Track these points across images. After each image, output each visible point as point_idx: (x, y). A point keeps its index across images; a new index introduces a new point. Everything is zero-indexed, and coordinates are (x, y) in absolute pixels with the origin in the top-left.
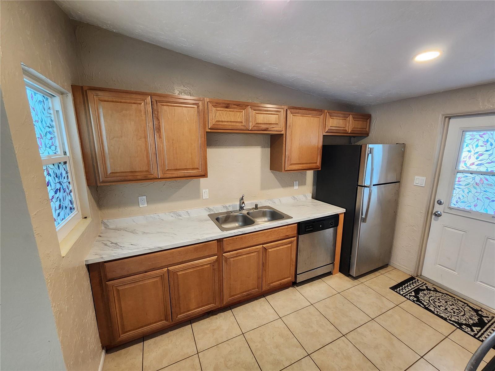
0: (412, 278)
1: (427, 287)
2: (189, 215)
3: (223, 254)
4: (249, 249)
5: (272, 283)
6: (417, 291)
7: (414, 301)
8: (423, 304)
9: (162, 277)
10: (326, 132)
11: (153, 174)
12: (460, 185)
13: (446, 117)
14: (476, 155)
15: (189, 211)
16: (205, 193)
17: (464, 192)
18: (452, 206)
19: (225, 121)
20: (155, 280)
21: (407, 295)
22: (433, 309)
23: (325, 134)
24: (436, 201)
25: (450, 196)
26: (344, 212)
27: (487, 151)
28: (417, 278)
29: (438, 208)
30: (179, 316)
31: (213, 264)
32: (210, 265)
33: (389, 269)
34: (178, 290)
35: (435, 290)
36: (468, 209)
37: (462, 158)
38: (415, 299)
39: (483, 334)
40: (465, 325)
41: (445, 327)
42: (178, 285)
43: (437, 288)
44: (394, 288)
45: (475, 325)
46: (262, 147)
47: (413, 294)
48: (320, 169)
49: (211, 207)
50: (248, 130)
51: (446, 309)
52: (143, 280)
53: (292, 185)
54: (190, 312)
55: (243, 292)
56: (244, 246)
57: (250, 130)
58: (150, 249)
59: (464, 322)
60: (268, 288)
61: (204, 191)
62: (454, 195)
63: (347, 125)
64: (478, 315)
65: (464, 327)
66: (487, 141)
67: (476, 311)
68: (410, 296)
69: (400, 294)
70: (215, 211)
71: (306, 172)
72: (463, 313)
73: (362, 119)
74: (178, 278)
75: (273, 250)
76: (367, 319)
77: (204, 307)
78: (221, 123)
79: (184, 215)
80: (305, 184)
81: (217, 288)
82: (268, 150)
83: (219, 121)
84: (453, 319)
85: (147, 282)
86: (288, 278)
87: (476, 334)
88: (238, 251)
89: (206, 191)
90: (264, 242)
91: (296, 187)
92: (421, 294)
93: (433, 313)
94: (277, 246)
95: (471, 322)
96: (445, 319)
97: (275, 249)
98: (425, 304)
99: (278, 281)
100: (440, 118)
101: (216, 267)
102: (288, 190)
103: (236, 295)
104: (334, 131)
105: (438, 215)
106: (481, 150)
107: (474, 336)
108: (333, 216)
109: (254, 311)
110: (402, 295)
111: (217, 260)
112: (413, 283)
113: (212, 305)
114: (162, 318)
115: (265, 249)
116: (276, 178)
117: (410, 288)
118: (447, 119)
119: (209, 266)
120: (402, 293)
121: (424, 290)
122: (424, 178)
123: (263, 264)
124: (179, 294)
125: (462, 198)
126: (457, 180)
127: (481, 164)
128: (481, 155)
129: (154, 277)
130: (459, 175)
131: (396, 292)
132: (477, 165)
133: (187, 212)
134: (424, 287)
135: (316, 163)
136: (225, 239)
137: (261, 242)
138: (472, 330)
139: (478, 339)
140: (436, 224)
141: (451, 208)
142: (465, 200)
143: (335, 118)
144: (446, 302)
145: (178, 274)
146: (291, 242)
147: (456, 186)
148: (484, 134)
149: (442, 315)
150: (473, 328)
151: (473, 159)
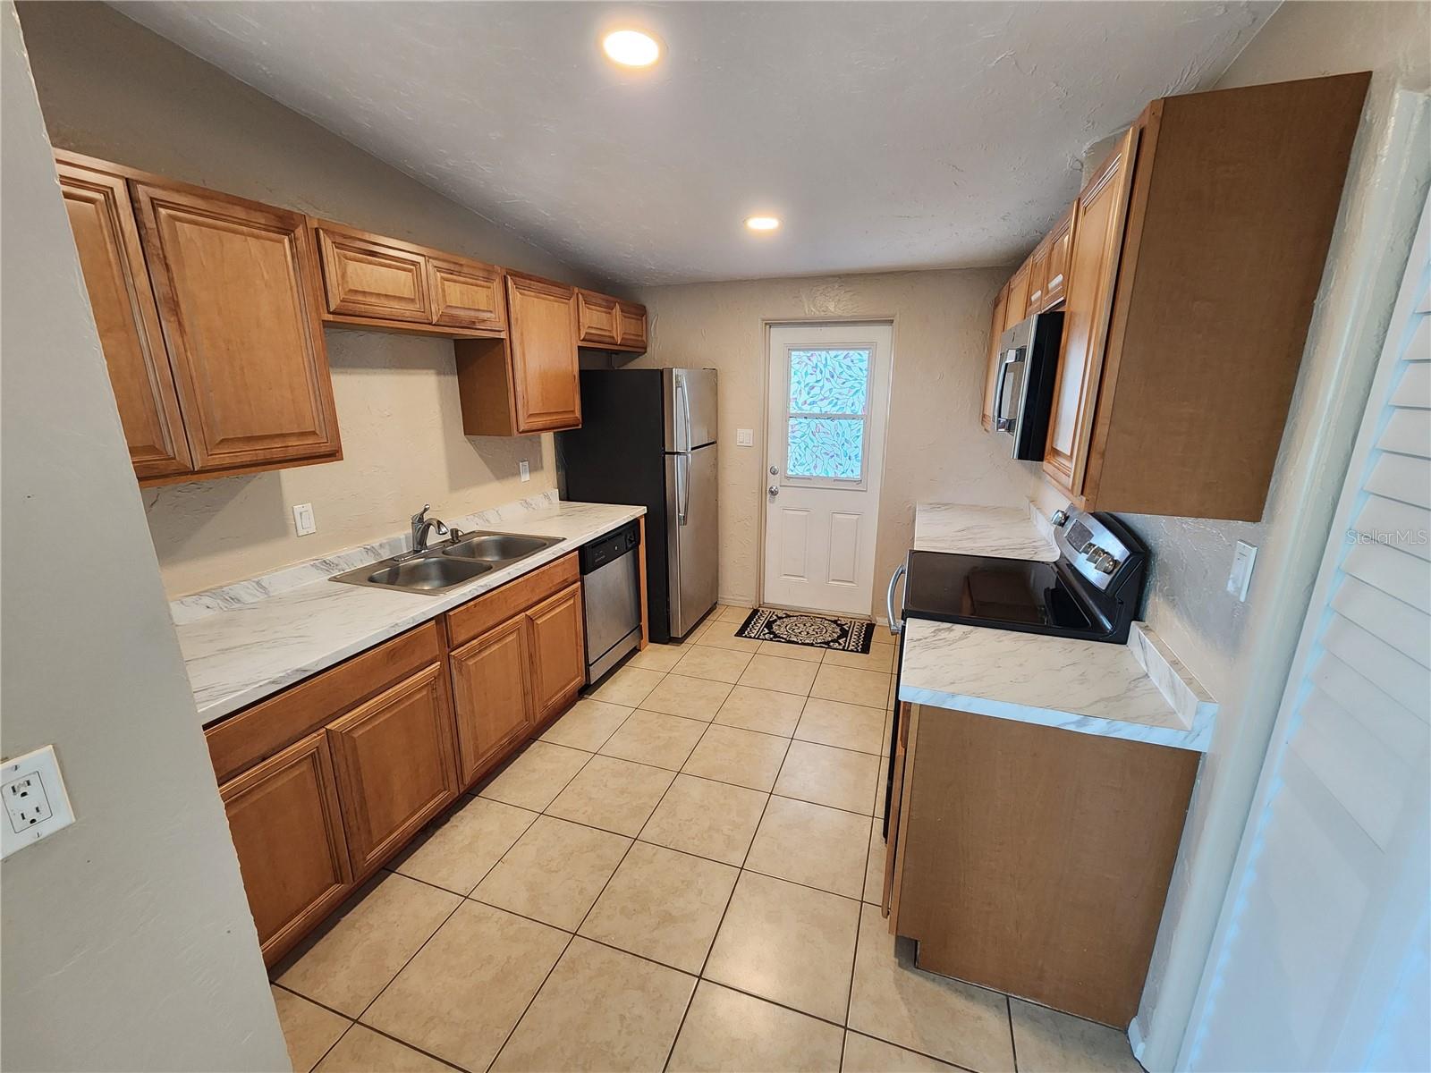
0: (755, 612)
1: (777, 616)
2: (266, 594)
3: (452, 653)
4: (501, 626)
5: (551, 698)
6: (769, 625)
7: (771, 640)
8: (783, 638)
9: (314, 758)
10: (582, 340)
11: (175, 459)
12: (795, 437)
13: (766, 324)
14: (807, 389)
15: (265, 580)
16: (304, 516)
17: (800, 448)
18: (789, 473)
19: (371, 294)
20: (296, 772)
21: (760, 635)
22: (795, 640)
23: (581, 344)
24: (769, 471)
25: (785, 458)
26: (645, 515)
27: (817, 381)
28: (761, 609)
29: (774, 482)
30: (368, 857)
31: (431, 685)
32: (426, 688)
33: (719, 610)
34: (360, 782)
35: (788, 616)
36: (807, 474)
37: (791, 393)
38: (772, 636)
39: (849, 643)
40: (832, 641)
41: (815, 653)
42: (358, 769)
43: (788, 613)
44: (740, 633)
45: (839, 637)
46: (439, 373)
47: (767, 631)
48: (580, 427)
49: (329, 557)
50: (429, 324)
51: (808, 633)
52: (259, 786)
53: (517, 473)
54: (395, 834)
55: (501, 739)
56: (491, 623)
57: (434, 325)
58: (273, 682)
59: (830, 639)
60: (545, 713)
61: (298, 508)
62: (790, 455)
63: (615, 326)
64: (838, 625)
65: (831, 644)
66: (816, 367)
67: (835, 622)
68: (764, 635)
69: (751, 637)
70: (345, 566)
71: (539, 437)
72: (825, 631)
73: (636, 315)
74: (355, 749)
75: (544, 618)
76: (728, 688)
77: (425, 809)
78: (360, 298)
79: (251, 594)
80: (542, 467)
81: (448, 745)
82: (453, 381)
83: (356, 292)
84: (819, 641)
85: (275, 786)
86: (574, 679)
87: (844, 646)
88: (481, 638)
89: (305, 509)
90: (524, 605)
91: (526, 477)
92: (775, 627)
93: (797, 643)
94: (552, 607)
95: (835, 636)
96: (812, 645)
97: (548, 616)
98: (785, 637)
99: (561, 690)
100: (760, 325)
101: (441, 690)
102: (508, 485)
103: (488, 750)
104: (596, 338)
105: (773, 493)
106: (811, 380)
107: (843, 650)
108: (627, 526)
109: (534, 771)
110: (754, 638)
111: (441, 672)
112: (759, 617)
113: (441, 795)
114: (330, 880)
115: (530, 619)
116: (480, 456)
117: (759, 625)
118: (768, 326)
119: (424, 692)
120: (753, 635)
121: (775, 621)
122: (751, 431)
123: (531, 656)
124: (362, 791)
125: (799, 458)
126: (790, 429)
127: (814, 403)
128: (813, 388)
129: (292, 766)
130: (792, 422)
131: (746, 637)
132: (809, 404)
133: (258, 583)
134: (775, 617)
135: (573, 412)
136: (451, 613)
137: (522, 607)
138: (840, 644)
139: (847, 650)
140: (773, 509)
141: (789, 478)
142: (803, 461)
143: (593, 307)
144: (805, 625)
145: (355, 735)
146: (573, 595)
147: (790, 440)
148: (812, 355)
149: (807, 641)
150: (840, 641)
151: (804, 396)
